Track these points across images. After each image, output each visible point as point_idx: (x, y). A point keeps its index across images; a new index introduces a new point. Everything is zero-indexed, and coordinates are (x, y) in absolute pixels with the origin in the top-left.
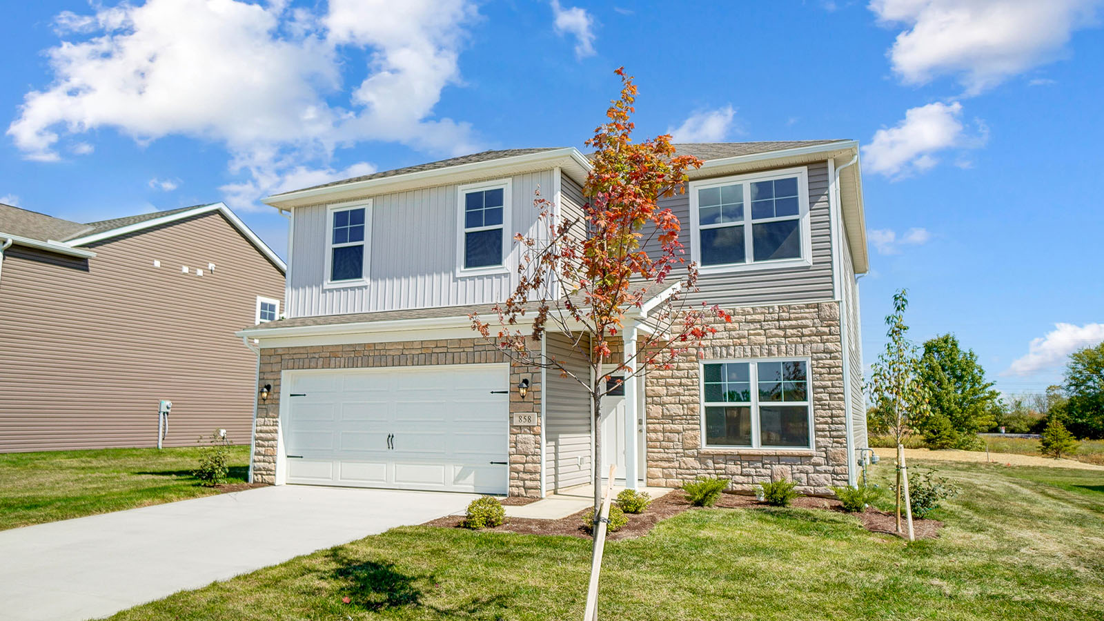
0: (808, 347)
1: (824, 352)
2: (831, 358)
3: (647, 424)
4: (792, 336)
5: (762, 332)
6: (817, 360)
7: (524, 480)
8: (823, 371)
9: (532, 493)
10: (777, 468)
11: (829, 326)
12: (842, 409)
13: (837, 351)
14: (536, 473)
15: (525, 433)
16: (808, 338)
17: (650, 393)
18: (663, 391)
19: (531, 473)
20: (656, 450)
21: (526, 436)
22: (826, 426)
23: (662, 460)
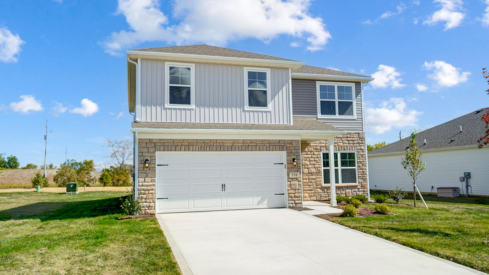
0: (356, 148)
1: (360, 150)
2: (362, 152)
3: (303, 176)
4: (351, 143)
5: (342, 141)
6: (358, 152)
7: (295, 200)
8: (360, 156)
9: (298, 205)
10: (347, 190)
11: (362, 141)
12: (366, 169)
13: (364, 149)
14: (299, 197)
15: (295, 181)
16: (356, 145)
17: (304, 164)
18: (308, 163)
19: (297, 197)
20: (306, 186)
21: (295, 182)
22: (361, 175)
23: (309, 190)
